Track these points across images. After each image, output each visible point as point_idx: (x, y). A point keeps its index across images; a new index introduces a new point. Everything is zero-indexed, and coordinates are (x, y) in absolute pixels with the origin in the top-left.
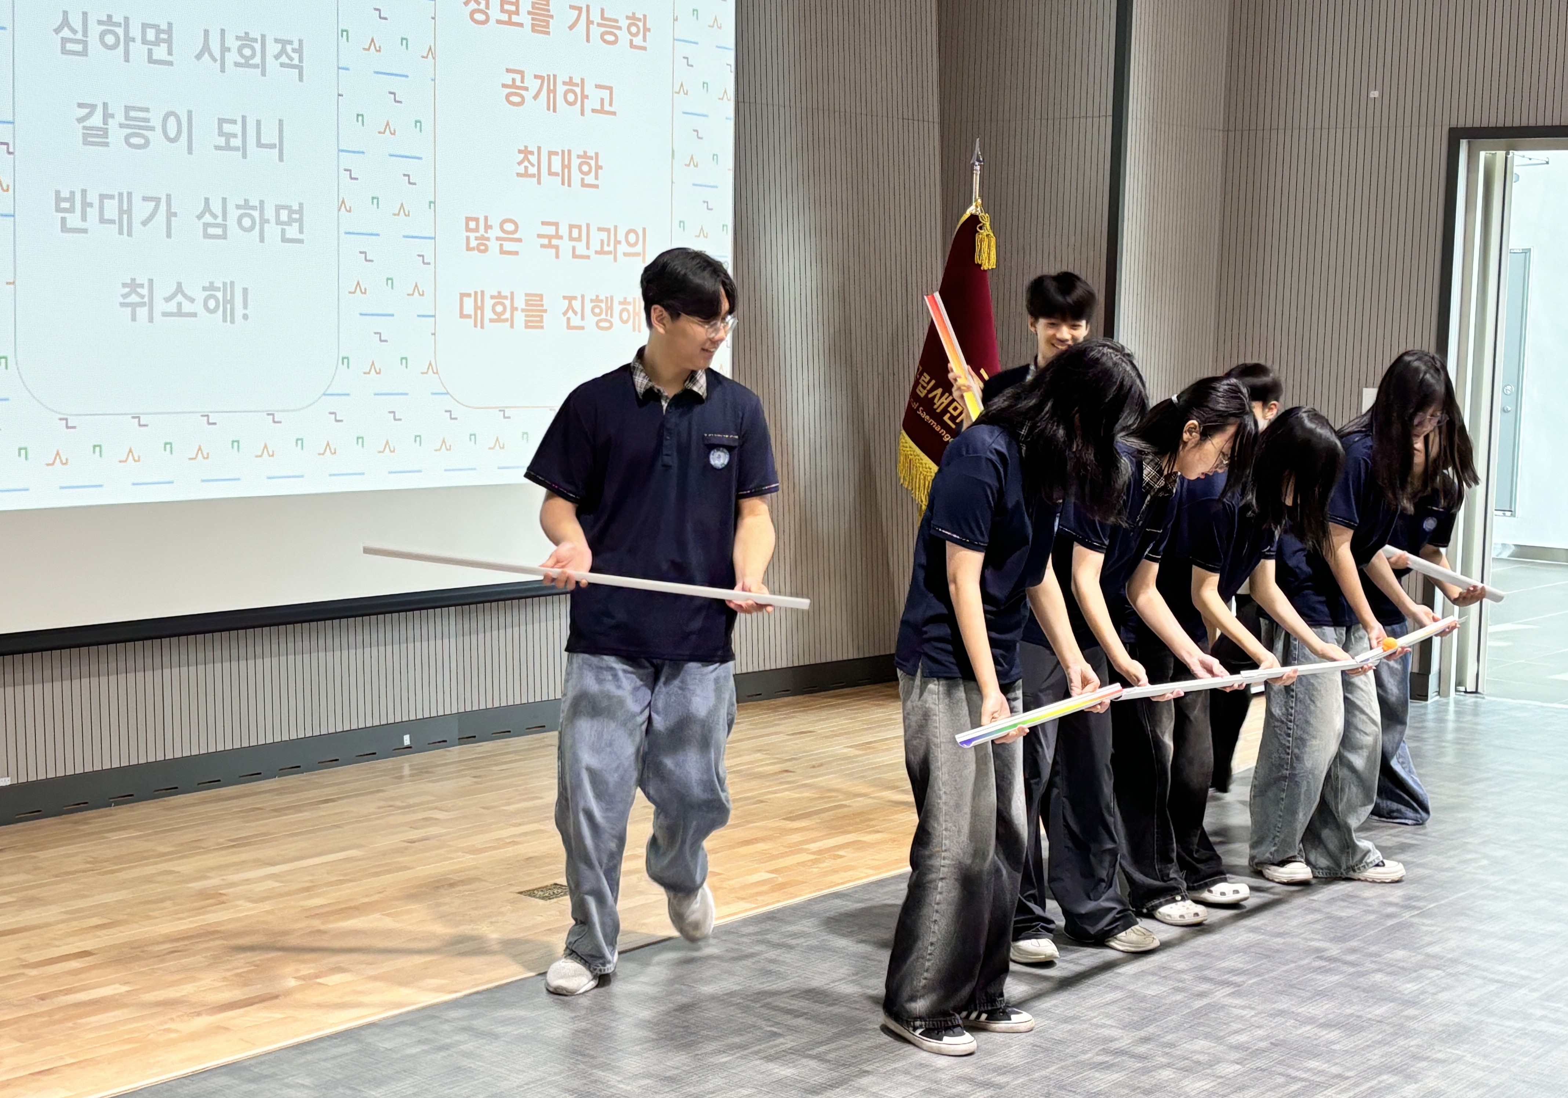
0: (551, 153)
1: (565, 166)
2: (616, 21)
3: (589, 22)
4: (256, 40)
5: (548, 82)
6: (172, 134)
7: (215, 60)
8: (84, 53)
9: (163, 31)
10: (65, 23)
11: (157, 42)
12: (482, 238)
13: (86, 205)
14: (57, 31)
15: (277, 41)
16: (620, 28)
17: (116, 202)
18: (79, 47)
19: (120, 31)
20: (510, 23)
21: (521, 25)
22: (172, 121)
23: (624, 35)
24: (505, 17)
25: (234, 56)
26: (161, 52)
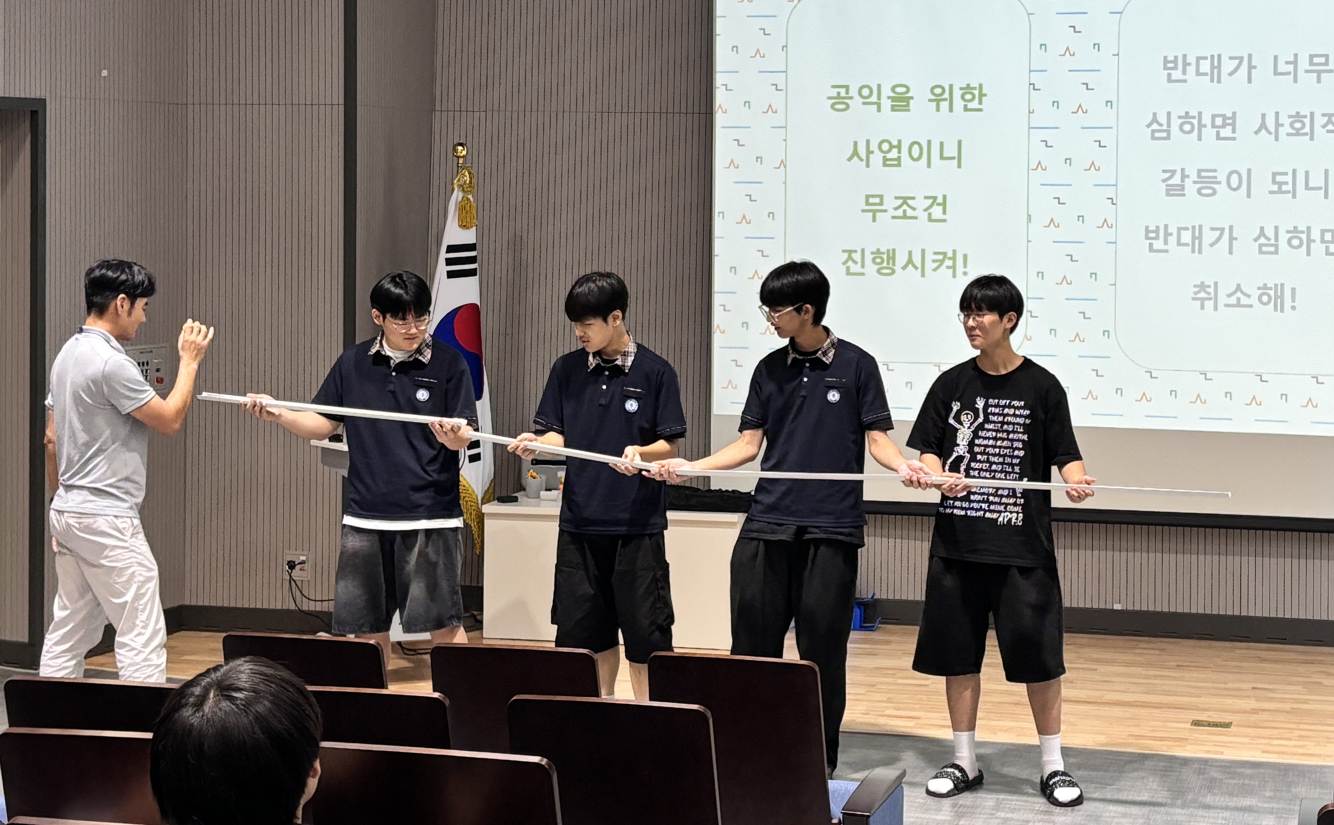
4: (1306, 117)
6: (1235, 185)
7: (1270, 133)
8: (1168, 138)
9: (1229, 118)
10: (1155, 120)
11: (1224, 126)
13: (1167, 234)
14: (1148, 126)
15: (1324, 115)
17: (1190, 232)
18: (1164, 135)
19: (1195, 121)
22: (1235, 177)
25: (1287, 129)
26: (1226, 132)
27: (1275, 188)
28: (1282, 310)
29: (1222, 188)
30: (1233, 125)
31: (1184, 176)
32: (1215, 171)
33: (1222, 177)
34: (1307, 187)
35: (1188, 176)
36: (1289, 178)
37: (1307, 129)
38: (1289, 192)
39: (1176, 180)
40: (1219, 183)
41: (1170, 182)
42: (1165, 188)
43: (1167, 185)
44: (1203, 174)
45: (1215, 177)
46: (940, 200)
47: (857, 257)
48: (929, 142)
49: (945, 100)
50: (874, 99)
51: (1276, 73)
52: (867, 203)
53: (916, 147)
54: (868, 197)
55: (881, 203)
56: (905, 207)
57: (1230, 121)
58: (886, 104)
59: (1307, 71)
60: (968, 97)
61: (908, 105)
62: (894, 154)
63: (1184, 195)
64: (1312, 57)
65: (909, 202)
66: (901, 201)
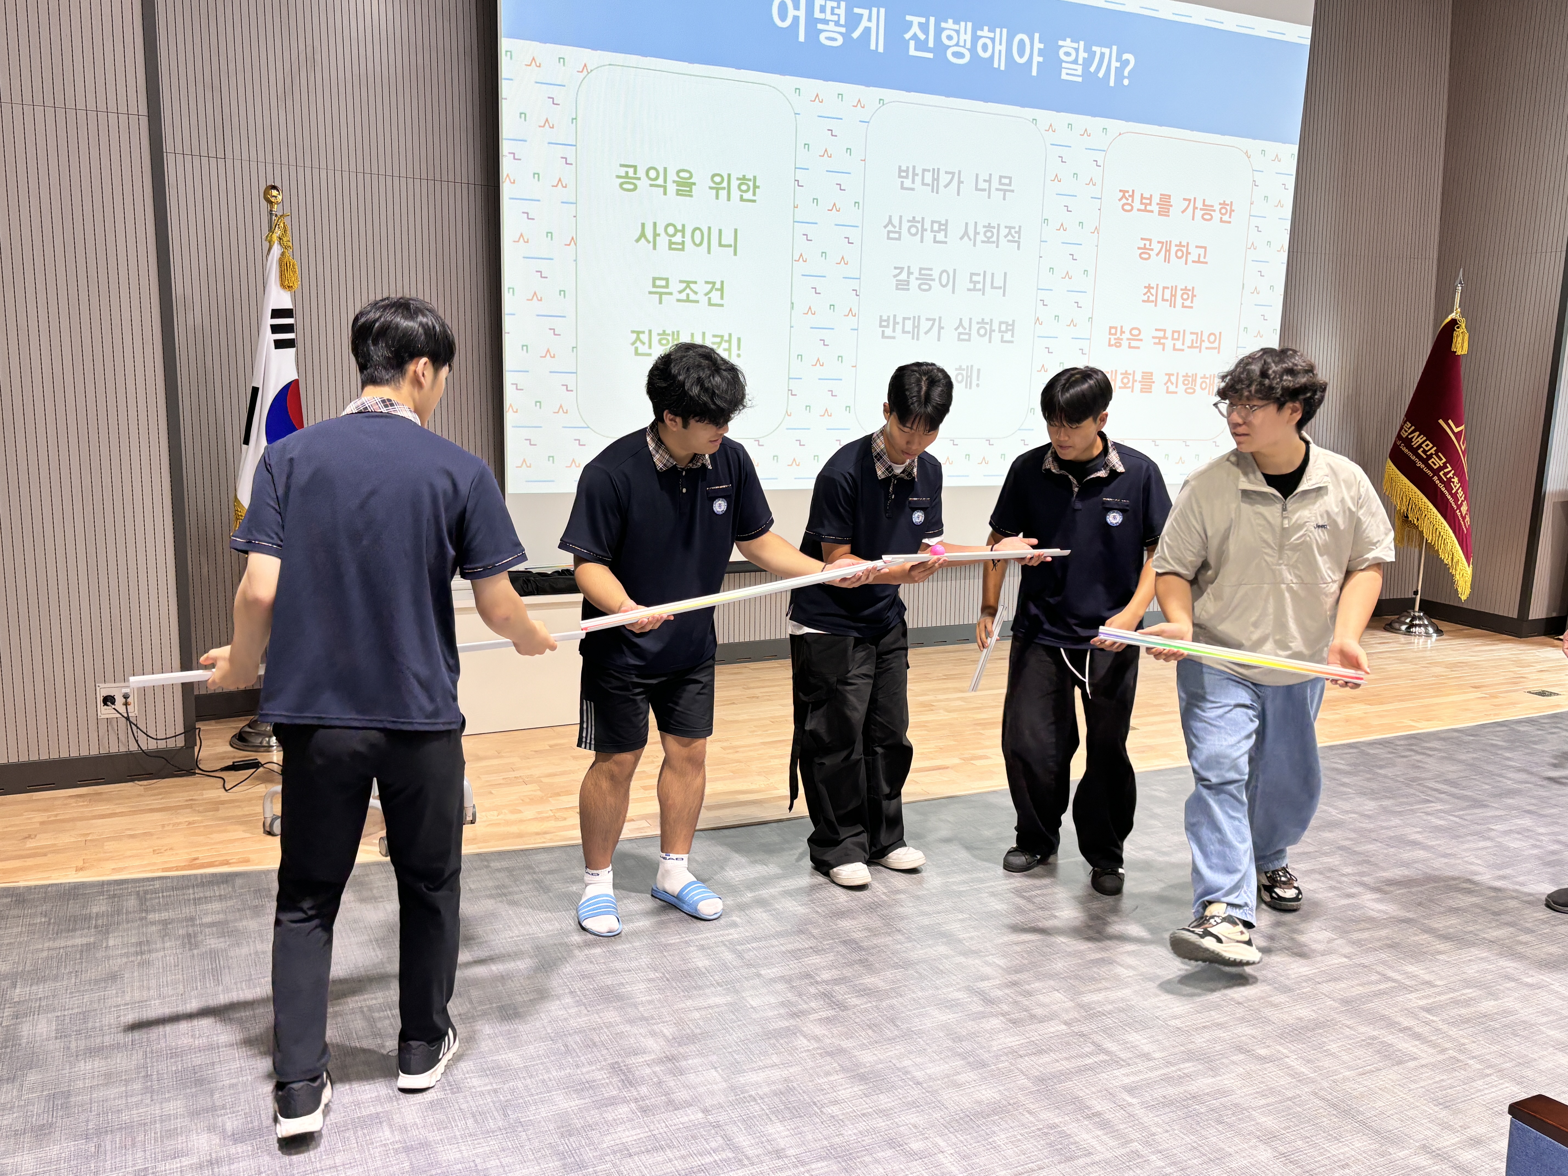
0: (1164, 288)
1: (1173, 295)
2: (1212, 206)
3: (1195, 208)
4: (994, 228)
5: (1166, 246)
6: (944, 282)
7: (970, 240)
8: (899, 239)
9: (943, 225)
10: (890, 222)
11: (939, 231)
12: (1118, 339)
13: (895, 323)
14: (885, 227)
15: (1006, 227)
16: (1214, 211)
17: (911, 322)
18: (896, 236)
19: (919, 225)
20: (1145, 210)
21: (1152, 212)
22: (945, 275)
23: (1216, 215)
24: (1143, 207)
25: (981, 238)
26: (940, 236)
27: (971, 286)
28: (970, 388)
29: (935, 284)
30: (946, 230)
31: (910, 273)
32: (931, 269)
33: (936, 276)
34: (993, 287)
35: (912, 273)
36: (980, 278)
37: (994, 239)
38: (980, 290)
39: (903, 276)
40: (933, 280)
41: (898, 278)
42: (895, 282)
43: (897, 281)
44: (923, 272)
45: (931, 275)
46: (718, 286)
47: (644, 337)
48: (709, 228)
49: (724, 188)
50: (660, 181)
51: (977, 189)
52: (654, 286)
53: (698, 233)
54: (654, 279)
55: (667, 286)
56: (688, 291)
57: (943, 227)
58: (672, 188)
59: (997, 189)
60: (744, 187)
61: (691, 191)
62: (678, 238)
63: (908, 289)
64: (1001, 177)
65: (692, 285)
66: (685, 285)
